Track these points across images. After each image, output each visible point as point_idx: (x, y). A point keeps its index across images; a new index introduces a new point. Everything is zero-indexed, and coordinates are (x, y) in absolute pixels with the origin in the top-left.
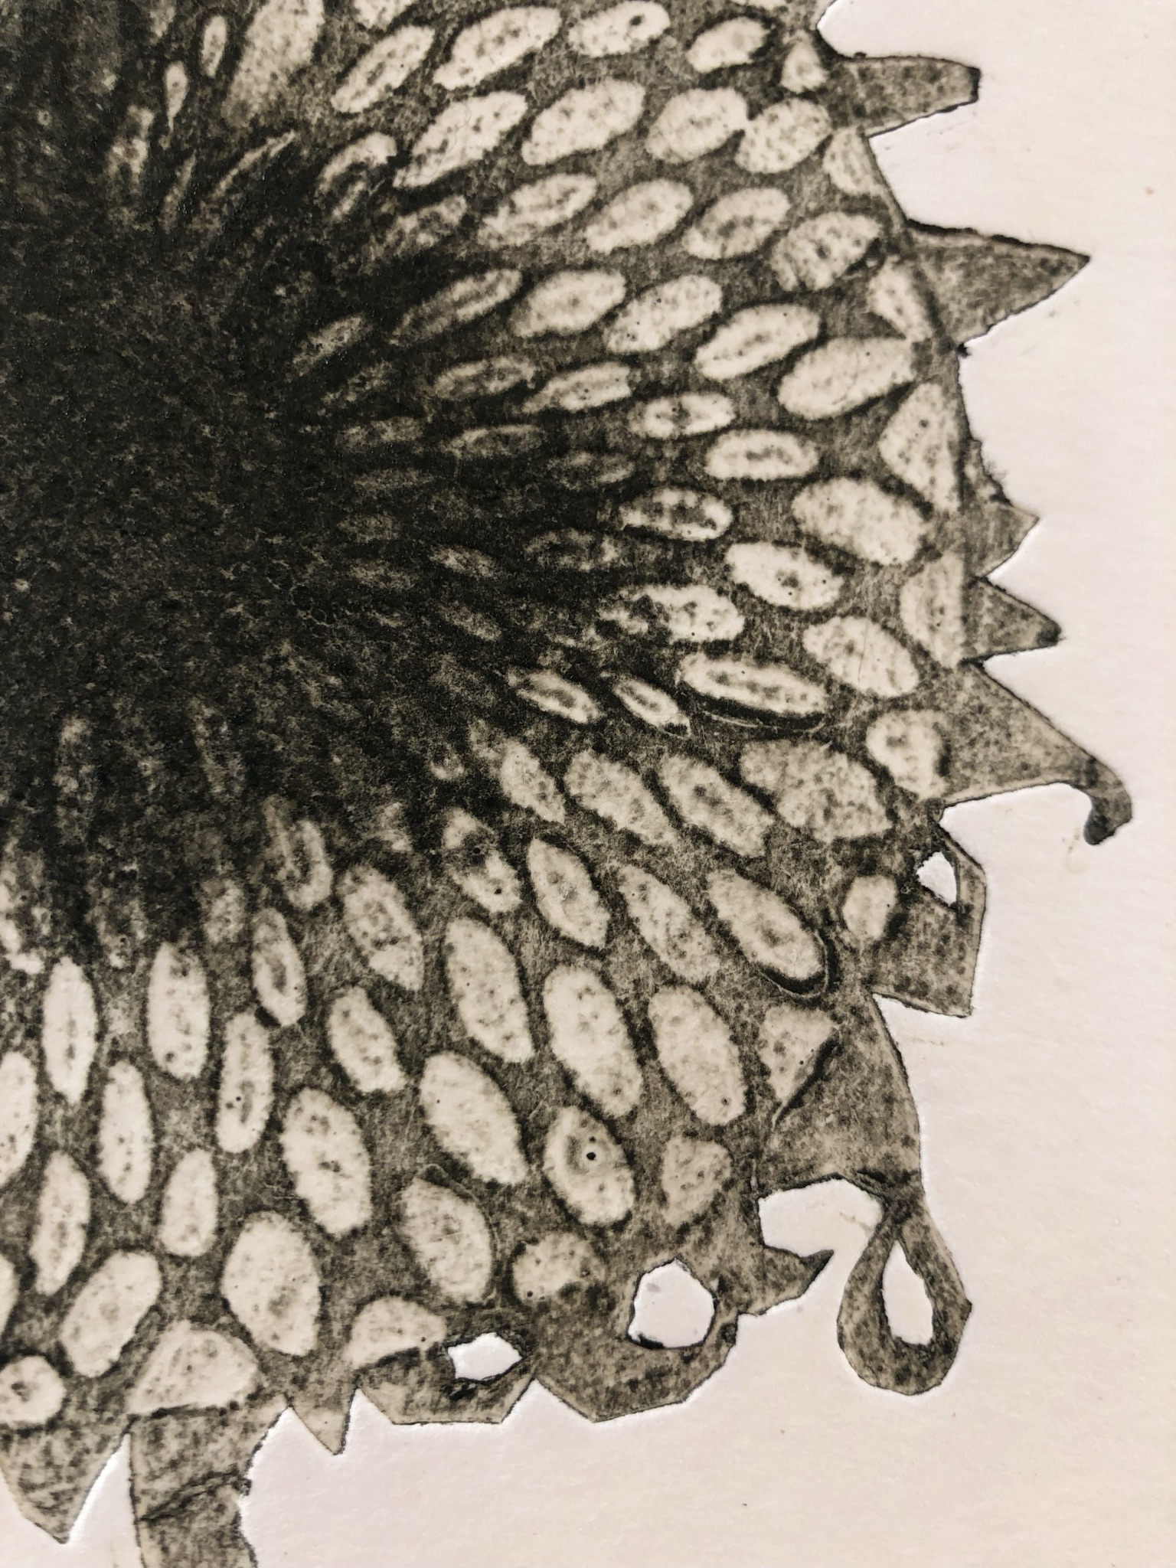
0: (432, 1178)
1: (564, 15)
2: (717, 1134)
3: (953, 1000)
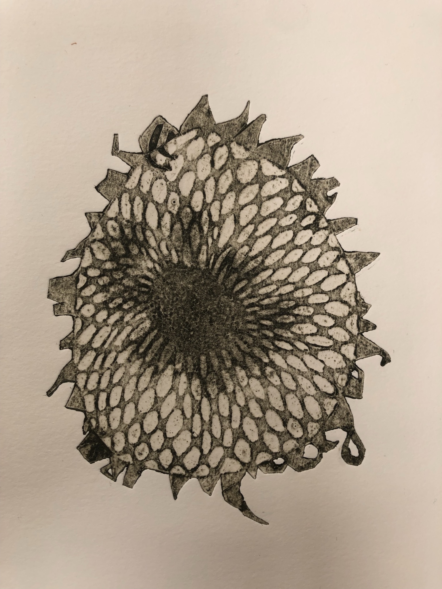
0: (268, 431)
2: (317, 421)
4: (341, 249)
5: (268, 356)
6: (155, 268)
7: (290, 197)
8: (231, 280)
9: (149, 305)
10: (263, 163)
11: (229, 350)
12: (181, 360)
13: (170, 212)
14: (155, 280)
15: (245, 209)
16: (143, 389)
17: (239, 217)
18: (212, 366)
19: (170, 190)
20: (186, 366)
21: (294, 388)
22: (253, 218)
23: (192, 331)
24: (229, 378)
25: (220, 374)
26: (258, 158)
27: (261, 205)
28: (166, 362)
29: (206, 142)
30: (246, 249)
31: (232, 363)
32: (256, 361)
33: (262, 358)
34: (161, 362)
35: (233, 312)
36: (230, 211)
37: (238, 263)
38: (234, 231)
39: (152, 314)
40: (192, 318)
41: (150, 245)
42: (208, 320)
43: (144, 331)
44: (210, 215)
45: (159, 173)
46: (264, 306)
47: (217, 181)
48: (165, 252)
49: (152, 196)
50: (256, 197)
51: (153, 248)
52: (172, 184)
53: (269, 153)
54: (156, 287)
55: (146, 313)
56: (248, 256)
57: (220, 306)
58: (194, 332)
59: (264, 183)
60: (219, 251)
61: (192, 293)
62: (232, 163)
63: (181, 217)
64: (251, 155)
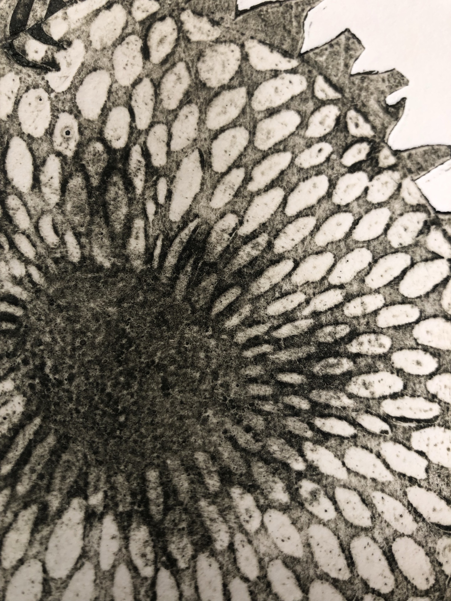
4: (429, 208)
5: (302, 454)
6: (29, 275)
7: (312, 109)
8: (205, 289)
9: (19, 360)
10: (250, 48)
11: (212, 449)
12: (101, 484)
13: (59, 154)
14: (30, 302)
15: (221, 137)
16: (14, 563)
17: (210, 153)
18: (175, 492)
19: (58, 110)
20: (113, 498)
21: (366, 523)
22: (241, 156)
23: (121, 413)
24: (216, 516)
25: (196, 509)
26: (240, 39)
27: (255, 127)
28: (65, 491)
29: (130, 13)
30: (231, 220)
31: (222, 481)
32: (276, 470)
33: (289, 461)
34: (55, 493)
35: (214, 361)
36: (189, 143)
37: (216, 251)
38: (202, 184)
39: (27, 382)
40: (119, 383)
41: (16, 226)
42: (158, 384)
43: (10, 421)
44: (146, 154)
45: (32, 77)
46: (282, 342)
47: (157, 86)
48: (51, 238)
49: (20, 124)
50: (243, 112)
51: (23, 233)
52: (62, 98)
53: (260, 28)
54: (33, 319)
55: (14, 380)
56: (236, 234)
57: (183, 349)
58: (128, 415)
59: (257, 85)
60: (171, 229)
61: (117, 326)
62: (187, 49)
63: (84, 162)
64: (224, 34)
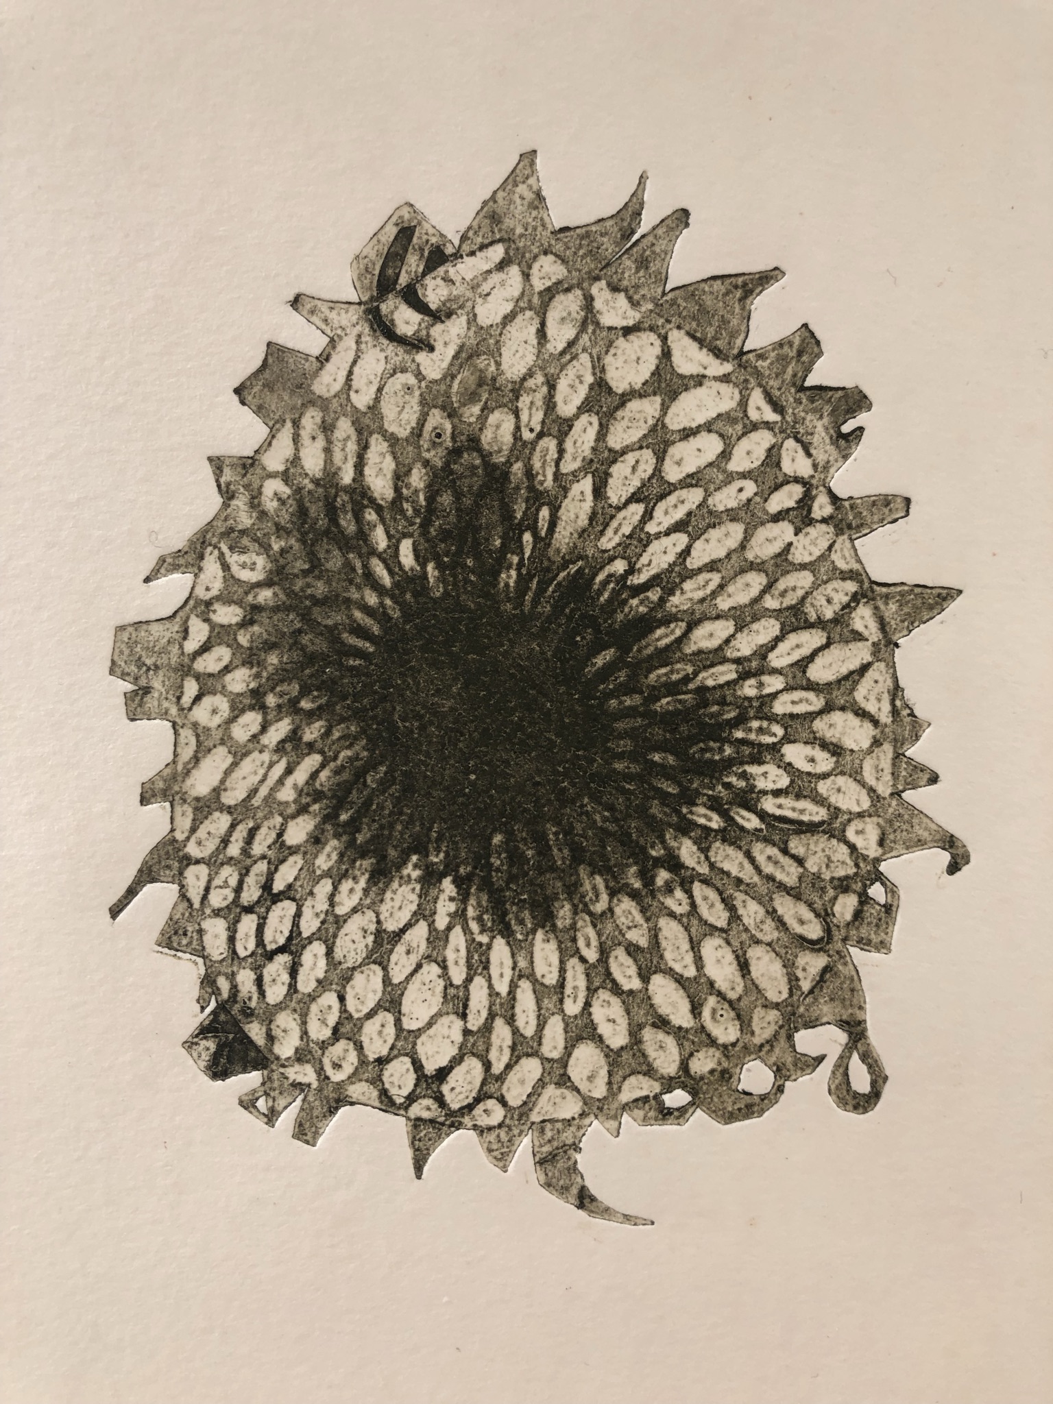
1: (706, 491)
3: (883, 946)
